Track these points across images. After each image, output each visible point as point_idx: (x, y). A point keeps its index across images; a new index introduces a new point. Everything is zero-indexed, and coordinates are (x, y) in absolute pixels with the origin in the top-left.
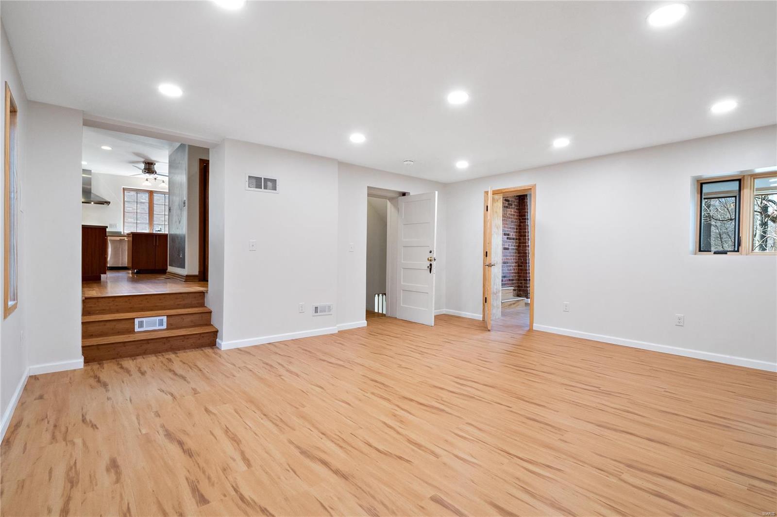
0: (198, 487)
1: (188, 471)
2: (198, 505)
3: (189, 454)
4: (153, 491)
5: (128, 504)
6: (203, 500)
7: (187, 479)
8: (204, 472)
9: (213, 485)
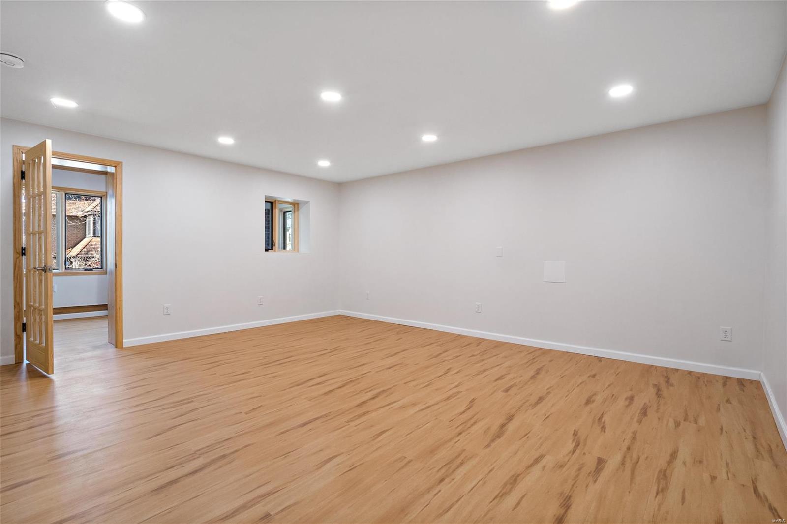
0: (594, 470)
1: (587, 486)
2: (607, 461)
3: (568, 501)
4: (629, 492)
5: (656, 497)
6: (600, 462)
7: (595, 481)
8: (577, 476)
9: (583, 464)
